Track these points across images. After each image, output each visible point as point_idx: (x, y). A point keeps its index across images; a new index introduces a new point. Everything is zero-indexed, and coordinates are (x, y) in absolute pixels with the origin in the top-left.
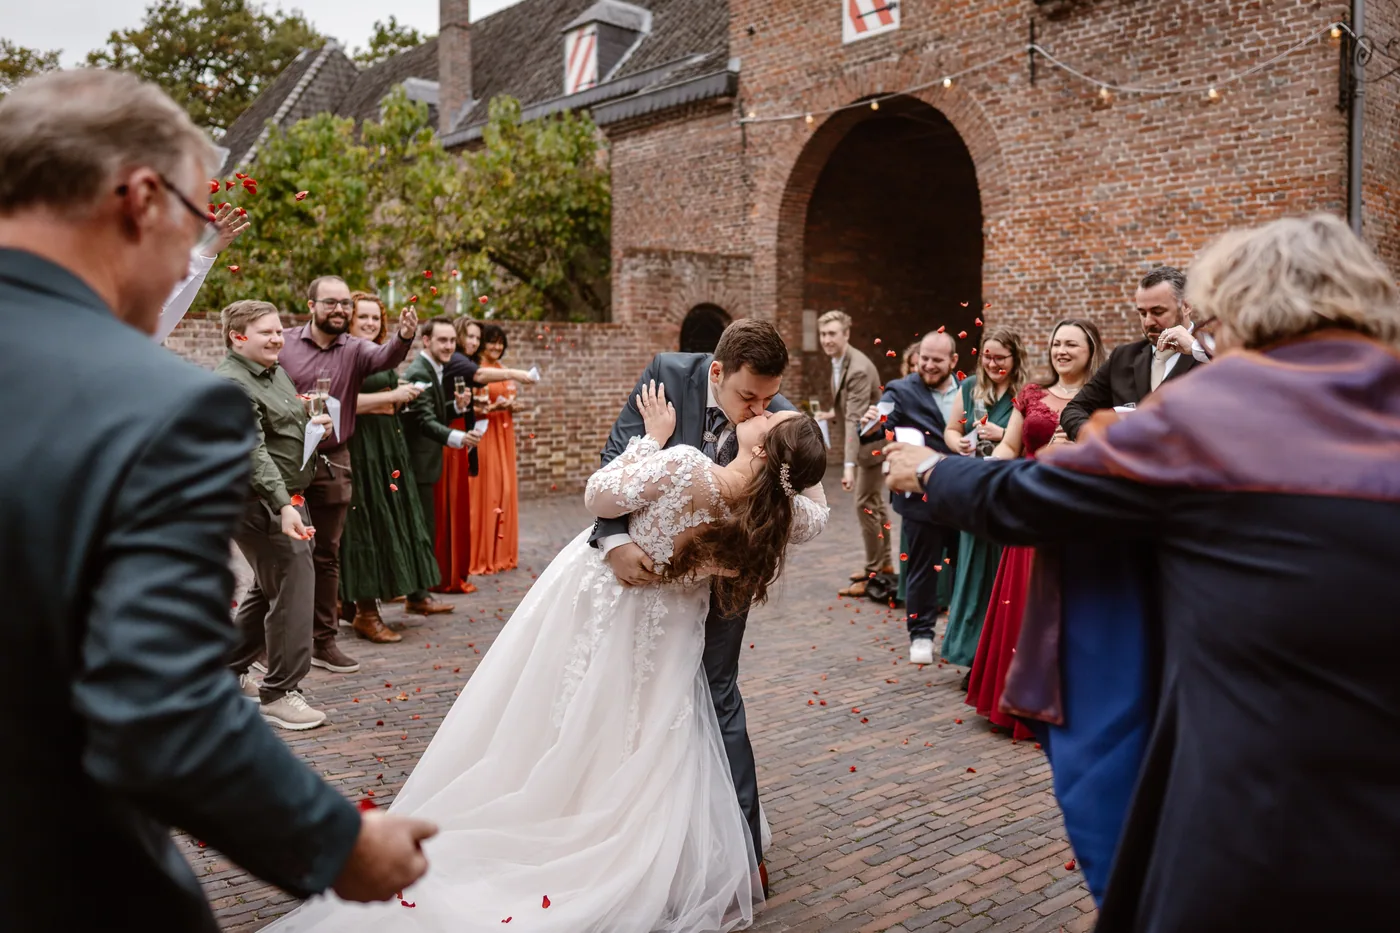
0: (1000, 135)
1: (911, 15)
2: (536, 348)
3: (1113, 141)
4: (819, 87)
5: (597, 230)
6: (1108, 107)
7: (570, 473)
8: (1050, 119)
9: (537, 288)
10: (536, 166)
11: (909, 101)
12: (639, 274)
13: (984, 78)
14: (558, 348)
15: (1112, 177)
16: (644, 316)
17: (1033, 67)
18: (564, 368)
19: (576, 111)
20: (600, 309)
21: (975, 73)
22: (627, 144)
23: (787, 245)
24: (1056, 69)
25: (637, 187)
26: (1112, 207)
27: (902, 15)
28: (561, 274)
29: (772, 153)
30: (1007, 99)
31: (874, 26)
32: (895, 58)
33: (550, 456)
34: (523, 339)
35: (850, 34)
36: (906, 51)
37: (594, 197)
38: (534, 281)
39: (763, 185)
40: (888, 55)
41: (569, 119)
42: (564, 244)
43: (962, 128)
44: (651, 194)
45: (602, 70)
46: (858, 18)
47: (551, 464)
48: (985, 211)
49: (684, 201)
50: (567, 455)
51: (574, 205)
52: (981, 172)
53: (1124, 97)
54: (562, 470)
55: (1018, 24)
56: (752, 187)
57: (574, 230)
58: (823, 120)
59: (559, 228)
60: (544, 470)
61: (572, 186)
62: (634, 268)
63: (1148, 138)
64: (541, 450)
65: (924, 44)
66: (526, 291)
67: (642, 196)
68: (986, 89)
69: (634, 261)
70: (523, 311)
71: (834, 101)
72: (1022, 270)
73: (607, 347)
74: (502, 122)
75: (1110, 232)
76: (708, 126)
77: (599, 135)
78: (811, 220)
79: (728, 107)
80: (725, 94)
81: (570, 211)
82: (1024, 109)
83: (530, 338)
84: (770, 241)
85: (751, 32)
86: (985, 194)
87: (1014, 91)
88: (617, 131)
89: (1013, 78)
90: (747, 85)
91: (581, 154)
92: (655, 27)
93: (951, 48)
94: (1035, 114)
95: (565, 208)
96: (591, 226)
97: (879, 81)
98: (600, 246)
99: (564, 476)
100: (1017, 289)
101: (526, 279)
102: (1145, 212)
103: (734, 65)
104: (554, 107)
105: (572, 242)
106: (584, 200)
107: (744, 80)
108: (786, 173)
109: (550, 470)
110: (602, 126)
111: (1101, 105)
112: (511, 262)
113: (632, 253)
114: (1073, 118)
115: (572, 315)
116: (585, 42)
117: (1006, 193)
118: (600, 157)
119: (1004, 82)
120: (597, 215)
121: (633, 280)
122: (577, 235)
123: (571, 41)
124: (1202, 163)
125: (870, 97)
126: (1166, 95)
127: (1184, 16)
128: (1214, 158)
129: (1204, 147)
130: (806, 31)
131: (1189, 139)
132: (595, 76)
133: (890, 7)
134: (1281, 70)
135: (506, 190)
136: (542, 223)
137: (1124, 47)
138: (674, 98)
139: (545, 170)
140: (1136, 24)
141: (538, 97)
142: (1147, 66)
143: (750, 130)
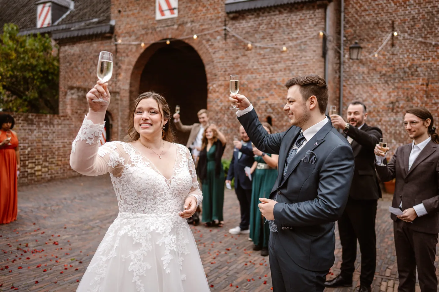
0: (214, 56)
1: (182, 12)
2: (28, 124)
3: (253, 62)
4: (147, 34)
5: (53, 79)
6: (250, 50)
7: (43, 174)
8: (231, 52)
9: (25, 100)
10: (25, 52)
11: (181, 42)
12: (75, 96)
13: (208, 37)
14: (39, 124)
15: (252, 73)
16: (77, 113)
17: (226, 35)
18: (41, 132)
19: (43, 34)
20: (54, 109)
21: (205, 35)
22: (67, 48)
23: (133, 89)
24: (233, 36)
25: (70, 64)
26: (252, 83)
27: (179, 12)
28: (36, 95)
29: (127, 56)
30: (216, 44)
31: (168, 15)
32: (176, 27)
33: (34, 168)
34: (22, 120)
35: (158, 16)
36: (180, 25)
37: (51, 66)
38: (24, 98)
39: (124, 67)
40: (173, 25)
41: (39, 37)
42: (38, 84)
43: (200, 53)
44: (77, 67)
45: (54, 20)
46: (162, 12)
47: (35, 171)
48: (208, 81)
49: (91, 71)
50: (42, 167)
51: (42, 69)
52: (207, 68)
53: (256, 47)
54: (40, 173)
55: (220, 20)
56: (120, 67)
57: (42, 78)
58: (148, 46)
59: (36, 77)
60: (31, 174)
61: (41, 62)
62: (73, 94)
63: (264, 61)
64: (30, 165)
65: (187, 23)
66: (19, 101)
67: (73, 68)
68: (208, 41)
69: (73, 91)
70: (18, 109)
71: (153, 39)
72: (221, 102)
73: (61, 124)
74: (10, 33)
75: (251, 91)
76: (101, 44)
77: (53, 43)
78: (141, 81)
79: (110, 38)
80: (109, 33)
81: (41, 71)
82: (222, 49)
83: (26, 120)
84: (127, 87)
85: (120, 12)
86: (208, 76)
87: (219, 42)
88: (62, 42)
89: (218, 38)
90: (118, 30)
91: (46, 49)
92: (76, 7)
93: (197, 25)
94: (226, 50)
95: (38, 70)
96: (50, 78)
97: (170, 34)
98: (54, 86)
99: (41, 175)
100: (219, 108)
101: (21, 97)
102: (263, 85)
103: (113, 23)
104: (33, 32)
105: (41, 83)
106: (47, 68)
107: (117, 29)
108: (134, 63)
109: (35, 174)
110: (56, 40)
111: (248, 49)
112: (12, 89)
113: (71, 88)
114: (239, 53)
115: (41, 111)
116: (46, 9)
117: (216, 75)
118: (54, 52)
119: (215, 39)
120: (53, 73)
121: (72, 99)
122: (44, 81)
123: (40, 8)
124: (281, 70)
125: (167, 39)
126: (270, 48)
127: (275, 24)
128: (285, 69)
129: (281, 65)
130: (142, 13)
131: (277, 62)
132: (51, 22)
133: (174, 9)
134: (305, 43)
135: (11, 61)
136: (28, 75)
137: (256, 31)
138: (87, 32)
139: (30, 54)
140: (260, 24)
141: (24, 27)
142: (263, 38)
143: (119, 47)
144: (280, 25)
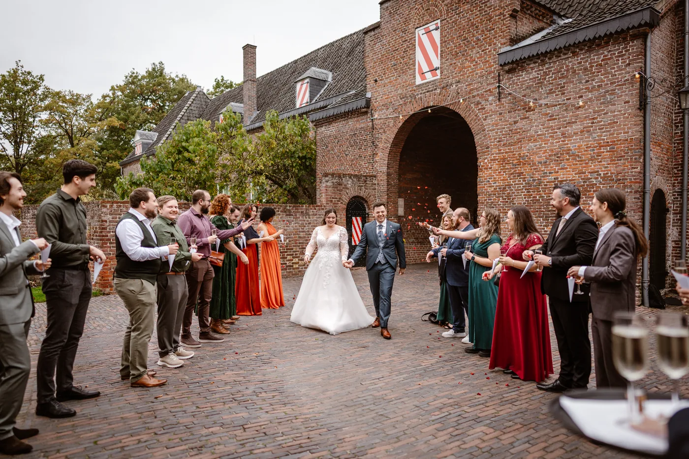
0: (485, 123)
1: (445, 72)
2: (287, 215)
3: (536, 125)
4: (405, 104)
5: (310, 164)
6: (533, 110)
7: (300, 267)
8: (507, 116)
9: (285, 189)
10: (285, 138)
11: (444, 109)
12: (329, 184)
13: (478, 99)
14: (296, 215)
15: (535, 140)
16: (331, 201)
17: (499, 93)
18: (299, 223)
19: (301, 115)
20: (312, 198)
21: (474, 97)
22: (323, 129)
23: (391, 171)
24: (510, 94)
25: (327, 147)
26: (536, 153)
27: (441, 73)
28: (295, 184)
29: (385, 132)
30: (488, 107)
31: (429, 77)
32: (438, 91)
33: (292, 260)
34: (281, 212)
35: (419, 81)
36: (443, 88)
37: (309, 151)
38: (284, 187)
39: (381, 145)
40: (435, 89)
41: (298, 118)
42: (296, 171)
43: (468, 120)
44: (333, 150)
45: (311, 99)
46: (422, 74)
47: (293, 263)
48: (478, 156)
49: (347, 153)
50: (299, 260)
51: (301, 155)
52: (477, 139)
53: (541, 106)
54: (297, 266)
55: (493, 75)
56: (376, 146)
57: (301, 165)
58: (407, 118)
59: (294, 165)
60: (290, 266)
61: (300, 147)
62: (327, 181)
63: (551, 123)
64: (289, 257)
65: (451, 85)
66: (280, 191)
67: (329, 151)
68: (478, 103)
69: (327, 178)
70: (279, 199)
71: (412, 109)
72: (495, 181)
73: (316, 215)
74: (271, 121)
75: (534, 164)
76: (357, 121)
77: (311, 125)
78: (401, 160)
79: (366, 113)
80: (365, 107)
81: (299, 157)
82: (495, 112)
83: (284, 211)
84: (385, 169)
85: (376, 81)
86: (478, 148)
87: (491, 104)
88: (318, 123)
89: (491, 98)
90: (374, 103)
91: (303, 133)
92: (333, 79)
93: (463, 86)
94: (501, 114)
95: (297, 156)
96: (308, 164)
97: (432, 100)
98: (311, 171)
99: (298, 268)
100: (493, 189)
101: (281, 186)
102: (550, 156)
103: (369, 95)
104: (291, 114)
105: (300, 170)
106: (305, 152)
107: (373, 101)
108: (391, 140)
109: (293, 266)
110: (312, 122)
111: (530, 109)
112: (274, 178)
113: (326, 175)
114: (517, 116)
115: (300, 201)
116: (305, 86)
117: (488, 148)
118: (311, 134)
119: (487, 100)
120: (310, 159)
121: (326, 186)
122: (302, 167)
123: (298, 85)
124: (576, 134)
125: (428, 108)
126: (559, 104)
127: (567, 71)
128: (582, 132)
129: (577, 127)
130: (400, 80)
131: (570, 123)
132: (309, 101)
133: (436, 69)
134: (613, 92)
135: (272, 149)
136: (288, 162)
137: (540, 84)
138: (343, 109)
139: (289, 141)
140: (546, 74)
141: (285, 109)
142: (551, 92)
143: (376, 122)
144: (574, 72)
